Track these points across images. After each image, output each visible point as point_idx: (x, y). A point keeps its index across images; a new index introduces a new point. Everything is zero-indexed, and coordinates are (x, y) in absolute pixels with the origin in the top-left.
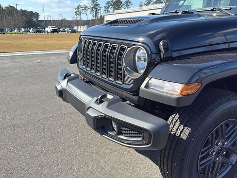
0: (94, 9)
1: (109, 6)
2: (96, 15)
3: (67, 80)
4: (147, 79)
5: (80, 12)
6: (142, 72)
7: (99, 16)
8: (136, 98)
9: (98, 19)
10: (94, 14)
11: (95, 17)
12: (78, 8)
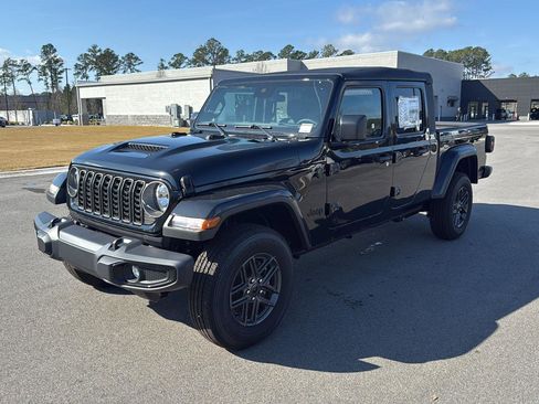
0: (47, 71)
1: (87, 65)
2: (55, 84)
3: (56, 228)
4: (170, 217)
5: (13, 76)
6: (165, 209)
7: (62, 85)
8: (159, 240)
9: (59, 92)
10: (49, 81)
11: (53, 87)
12: (5, 67)
